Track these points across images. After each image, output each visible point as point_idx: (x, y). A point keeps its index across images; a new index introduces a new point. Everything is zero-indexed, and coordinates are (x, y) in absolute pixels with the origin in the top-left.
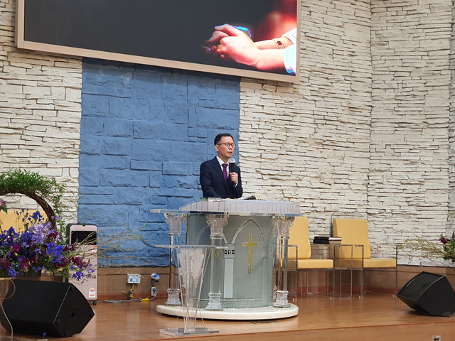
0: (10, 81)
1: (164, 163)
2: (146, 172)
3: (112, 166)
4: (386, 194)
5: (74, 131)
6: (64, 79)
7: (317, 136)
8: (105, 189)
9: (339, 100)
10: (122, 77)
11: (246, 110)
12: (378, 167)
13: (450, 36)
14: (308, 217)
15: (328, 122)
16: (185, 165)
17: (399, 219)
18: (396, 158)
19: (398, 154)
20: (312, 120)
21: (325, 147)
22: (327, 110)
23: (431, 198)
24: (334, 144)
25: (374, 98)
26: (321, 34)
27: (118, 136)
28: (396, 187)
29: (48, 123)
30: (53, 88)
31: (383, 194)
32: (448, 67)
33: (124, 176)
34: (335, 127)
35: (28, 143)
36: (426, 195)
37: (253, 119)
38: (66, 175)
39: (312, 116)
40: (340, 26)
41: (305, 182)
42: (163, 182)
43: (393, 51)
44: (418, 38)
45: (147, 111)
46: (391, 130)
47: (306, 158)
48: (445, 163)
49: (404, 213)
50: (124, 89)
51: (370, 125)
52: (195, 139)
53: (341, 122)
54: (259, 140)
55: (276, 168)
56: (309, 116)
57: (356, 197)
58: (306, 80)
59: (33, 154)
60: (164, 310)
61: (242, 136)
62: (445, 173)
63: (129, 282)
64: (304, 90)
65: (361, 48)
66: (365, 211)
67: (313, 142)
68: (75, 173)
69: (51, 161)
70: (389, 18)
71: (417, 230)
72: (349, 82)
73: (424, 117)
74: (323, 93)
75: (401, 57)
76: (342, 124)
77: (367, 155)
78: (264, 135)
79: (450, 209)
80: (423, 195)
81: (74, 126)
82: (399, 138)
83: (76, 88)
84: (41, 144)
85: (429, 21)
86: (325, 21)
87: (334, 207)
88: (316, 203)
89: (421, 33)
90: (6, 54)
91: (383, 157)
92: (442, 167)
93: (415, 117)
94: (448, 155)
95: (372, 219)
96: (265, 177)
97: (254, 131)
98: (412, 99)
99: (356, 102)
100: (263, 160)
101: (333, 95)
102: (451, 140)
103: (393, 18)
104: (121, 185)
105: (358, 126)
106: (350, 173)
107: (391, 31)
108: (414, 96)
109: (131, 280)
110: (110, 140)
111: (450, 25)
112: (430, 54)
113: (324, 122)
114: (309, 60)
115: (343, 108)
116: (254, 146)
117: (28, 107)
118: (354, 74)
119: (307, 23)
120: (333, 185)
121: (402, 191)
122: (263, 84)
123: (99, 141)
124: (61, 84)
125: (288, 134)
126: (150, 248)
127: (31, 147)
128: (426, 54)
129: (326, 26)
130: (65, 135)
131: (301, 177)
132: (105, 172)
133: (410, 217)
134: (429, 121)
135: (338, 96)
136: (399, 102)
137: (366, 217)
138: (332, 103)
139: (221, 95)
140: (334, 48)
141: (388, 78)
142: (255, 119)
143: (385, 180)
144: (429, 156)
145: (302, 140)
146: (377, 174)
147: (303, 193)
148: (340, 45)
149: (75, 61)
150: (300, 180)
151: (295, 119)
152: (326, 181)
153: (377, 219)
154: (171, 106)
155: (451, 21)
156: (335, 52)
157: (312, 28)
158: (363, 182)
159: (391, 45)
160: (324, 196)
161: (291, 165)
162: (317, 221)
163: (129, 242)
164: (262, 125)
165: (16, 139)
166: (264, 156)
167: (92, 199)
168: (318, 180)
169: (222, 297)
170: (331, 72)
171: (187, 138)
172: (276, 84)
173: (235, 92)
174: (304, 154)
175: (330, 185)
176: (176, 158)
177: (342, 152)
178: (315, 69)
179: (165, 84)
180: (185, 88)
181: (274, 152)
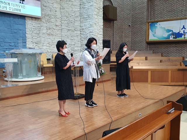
1: (4, 39)
7: (47, 32)
11: (27, 25)
13: (80, 8)
14: (46, 54)
16: (11, 40)
19: (68, 38)
20: (46, 28)
21: (50, 35)
22: (50, 26)
24: (52, 35)
25: (62, 23)
26: (47, 5)
32: (79, 16)
34: (52, 30)
36: (75, 48)
37: (30, 28)
40: (52, 3)
41: (45, 44)
42: (5, 45)
43: (66, 11)
46: (66, 31)
51: (61, 30)
52: (13, 33)
53: (54, 29)
54: (31, 33)
55: (37, 41)
58: (44, 17)
61: (27, 32)
64: (43, 20)
65: (58, 10)
67: (46, 34)
72: (55, 18)
73: (74, 28)
74: (48, 21)
75: (68, 12)
77: (61, 38)
78: (33, 32)
82: (69, 33)
85: (75, 3)
87: (53, 51)
88: (48, 50)
89: (73, 7)
91: (65, 38)
92: (79, 41)
93: (72, 28)
94: (80, 38)
96: (34, 43)
97: (30, 31)
98: (71, 23)
99: (57, 24)
100: (33, 39)
101: (51, 22)
102: (81, 34)
103: (66, 2)
105: (58, 30)
107: (65, 6)
111: (80, 5)
112: (75, 12)
113: (49, 29)
114: (44, 12)
115: (54, 25)
116: (30, 35)
118: (56, 16)
122: (32, 18)
125: (40, 32)
129: (49, 3)
134: (76, 29)
135: (53, 22)
136: (68, 24)
138: (51, 24)
139: (20, 21)
141: (65, 18)
144: (76, 38)
145: (44, 34)
147: (44, 47)
148: (52, 8)
151: (41, 28)
152: (50, 44)
154: (6, 24)
156: (51, 10)
157: (45, 3)
159: (66, 9)
160: (50, 48)
161: (41, 40)
162: (49, 55)
164: (32, 29)
166: (33, 37)
168: (48, 44)
169: (23, 75)
170: (50, 15)
171: (11, 33)
172: (36, 18)
173: (24, 20)
174: (44, 37)
175: (52, 45)
176: (8, 38)
177: (54, 37)
178: (46, 14)
179: (3, 17)
180: (9, 18)
181: (36, 37)
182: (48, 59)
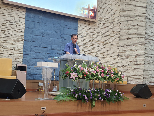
1: (52, 45)
2: (46, 48)
3: (35, 45)
4: (124, 60)
5: (22, 33)
6: (19, 15)
7: (102, 40)
8: (32, 53)
9: (110, 29)
10: (39, 16)
11: (80, 30)
12: (121, 51)
13: (146, 9)
16: (59, 47)
17: (128, 69)
18: (127, 49)
19: (128, 47)
20: (101, 35)
21: (105, 44)
22: (106, 32)
23: (139, 62)
24: (108, 43)
25: (121, 29)
26: (105, 6)
27: (37, 36)
28: (127, 58)
29: (13, 29)
31: (123, 60)
32: (145, 19)
33: (39, 49)
34: (108, 38)
35: (6, 36)
36: (137, 61)
38: (19, 48)
39: (101, 34)
40: (110, 5)
42: (52, 52)
43: (127, 14)
44: (136, 10)
45: (47, 28)
46: (126, 40)
47: (99, 47)
48: (144, 50)
49: (130, 67)
50: (40, 20)
51: (119, 38)
52: (63, 38)
53: (110, 36)
54: (84, 40)
55: (89, 50)
57: (114, 61)
58: (99, 21)
59: (8, 39)
60: (52, 93)
61: (79, 38)
62: (143, 53)
63: (39, 85)
64: (99, 25)
65: (117, 12)
66: (117, 66)
67: (101, 42)
68: (22, 47)
69: (14, 43)
70: (126, 3)
71: (134, 72)
72: (113, 23)
73: (137, 35)
74: (104, 26)
75: (130, 16)
77: (118, 47)
79: (145, 65)
80: (136, 61)
81: (22, 31)
82: (128, 42)
83: (23, 18)
84: (11, 36)
85: (139, 4)
86: (106, 3)
88: (102, 62)
89: (137, 8)
91: (123, 48)
92: (142, 52)
93: (134, 35)
94: (144, 48)
95: (119, 68)
96: (85, 53)
97: (82, 37)
98: (133, 29)
99: (115, 30)
100: (85, 47)
101: (108, 27)
102: (146, 43)
103: (128, 3)
104: (38, 52)
105: (115, 38)
106: (113, 53)
107: (127, 7)
108: (134, 28)
109: (40, 85)
110: (34, 37)
111: (146, 6)
112: (139, 15)
113: (105, 36)
115: (111, 32)
116: (82, 42)
118: (115, 21)
119: (100, 3)
121: (129, 59)
122: (85, 22)
123: (30, 37)
125: (93, 39)
127: (7, 37)
128: (138, 15)
129: (106, 4)
130: (19, 34)
131: (97, 53)
132: (32, 47)
133: (132, 68)
134: (139, 37)
136: (129, 30)
137: (117, 68)
138: (107, 30)
139: (72, 24)
140: (109, 12)
141: (126, 23)
142: (83, 33)
143: (124, 56)
144: (138, 48)
145: (98, 41)
146: (121, 54)
149: (23, 9)
150: (97, 54)
151: (95, 34)
152: (105, 55)
153: (121, 68)
154: (55, 27)
155: (146, 4)
157: (102, 5)
158: (117, 56)
159: (127, 12)
160: (104, 60)
161: (94, 49)
163: (40, 72)
164: (85, 35)
165: (2, 34)
166: (85, 45)
167: (28, 56)
168: (102, 55)
170: (107, 19)
171: (60, 38)
172: (90, 22)
173: (76, 24)
174: (98, 46)
175: (106, 56)
176: (56, 44)
177: (110, 46)
178: (102, 18)
179: (54, 19)
180: (60, 21)
181: (89, 44)
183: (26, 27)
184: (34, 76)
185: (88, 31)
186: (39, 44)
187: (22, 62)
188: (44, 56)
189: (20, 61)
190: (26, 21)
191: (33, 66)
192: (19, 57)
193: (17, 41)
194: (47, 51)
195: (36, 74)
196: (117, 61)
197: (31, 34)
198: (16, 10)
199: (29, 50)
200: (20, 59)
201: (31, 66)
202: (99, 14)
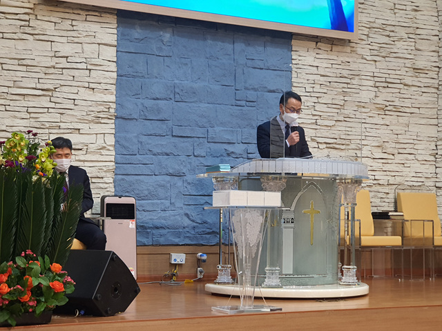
0: (37, 37)
1: (209, 129)
2: (189, 139)
3: (152, 132)
5: (108, 93)
6: (97, 35)
7: (379, 100)
8: (145, 158)
9: (403, 61)
10: (161, 33)
11: (299, 71)
14: (370, 191)
15: (390, 85)
16: (232, 131)
20: (372, 83)
21: (387, 113)
22: (389, 72)
24: (398, 110)
27: (158, 99)
29: (80, 84)
30: (85, 45)
33: (166, 143)
34: (398, 91)
35: (58, 106)
37: (306, 82)
38: (100, 142)
39: (372, 79)
41: (365, 152)
42: (209, 150)
45: (189, 71)
47: (366, 125)
50: (164, 47)
51: (438, 88)
52: (243, 103)
53: (405, 85)
54: (313, 104)
55: (333, 136)
56: (369, 78)
57: (422, 169)
58: (365, 37)
59: (64, 118)
60: (214, 289)
63: (173, 262)
64: (362, 49)
65: (425, 2)
66: (433, 184)
67: (373, 107)
68: (111, 140)
69: (84, 127)
72: (413, 40)
74: (383, 53)
76: (406, 87)
77: (435, 121)
78: (319, 100)
81: (108, 87)
83: (111, 46)
84: (72, 106)
87: (398, 180)
88: (378, 175)
90: (32, 6)
96: (321, 146)
97: (308, 94)
99: (421, 62)
100: (318, 127)
101: (394, 55)
104: (162, 154)
105: (424, 90)
106: (416, 142)
109: (175, 260)
110: (149, 103)
113: (385, 85)
114: (368, 15)
115: (407, 69)
116: (309, 112)
117: (57, 66)
118: (418, 31)
120: (397, 155)
122: (317, 43)
123: (136, 104)
124: (93, 40)
125: (346, 99)
126: (195, 224)
127: (61, 111)
130: (99, 97)
131: (360, 146)
132: (144, 139)
135: (401, 55)
137: (434, 191)
138: (394, 64)
139: (271, 54)
140: (396, 2)
142: (309, 82)
145: (361, 105)
149: (108, 15)
150: (360, 149)
151: (354, 82)
152: (389, 151)
154: (216, 66)
156: (397, 6)
158: (431, 152)
160: (387, 167)
161: (350, 133)
162: (380, 195)
163: (172, 218)
164: (317, 89)
165: (44, 102)
166: (319, 122)
167: (130, 169)
168: (380, 150)
169: (281, 273)
170: (392, 28)
171: (234, 102)
172: (332, 42)
173: (286, 50)
174: (364, 121)
175: (393, 155)
176: (222, 124)
177: (407, 118)
178: (374, 25)
179: (209, 41)
180: (231, 46)
181: (331, 118)
182: (376, 216)
183: (120, 72)
184: (154, 232)
185: (328, 74)
186: (165, 127)
187: (113, 190)
188: (185, 166)
189: (106, 186)
190: (119, 53)
191: (150, 201)
192: (103, 174)
193: (92, 121)
194: (192, 148)
195: (161, 227)
196: (432, 169)
197: (137, 96)
198: (86, 21)
199: (134, 148)
200: (105, 180)
201: (143, 199)
202: (363, 11)
